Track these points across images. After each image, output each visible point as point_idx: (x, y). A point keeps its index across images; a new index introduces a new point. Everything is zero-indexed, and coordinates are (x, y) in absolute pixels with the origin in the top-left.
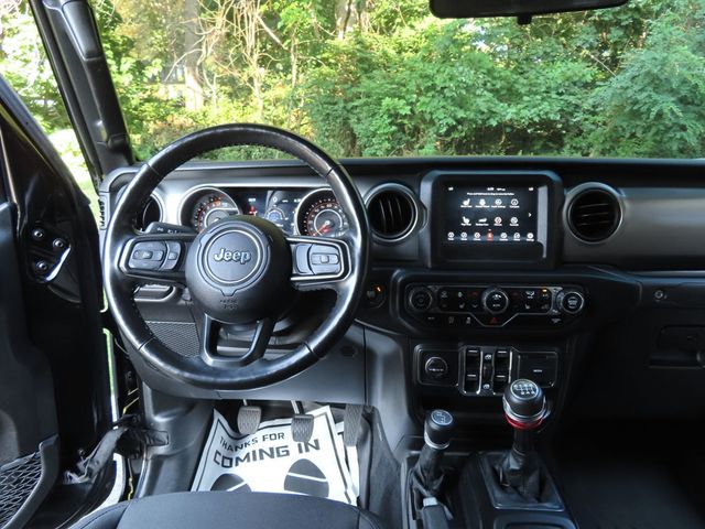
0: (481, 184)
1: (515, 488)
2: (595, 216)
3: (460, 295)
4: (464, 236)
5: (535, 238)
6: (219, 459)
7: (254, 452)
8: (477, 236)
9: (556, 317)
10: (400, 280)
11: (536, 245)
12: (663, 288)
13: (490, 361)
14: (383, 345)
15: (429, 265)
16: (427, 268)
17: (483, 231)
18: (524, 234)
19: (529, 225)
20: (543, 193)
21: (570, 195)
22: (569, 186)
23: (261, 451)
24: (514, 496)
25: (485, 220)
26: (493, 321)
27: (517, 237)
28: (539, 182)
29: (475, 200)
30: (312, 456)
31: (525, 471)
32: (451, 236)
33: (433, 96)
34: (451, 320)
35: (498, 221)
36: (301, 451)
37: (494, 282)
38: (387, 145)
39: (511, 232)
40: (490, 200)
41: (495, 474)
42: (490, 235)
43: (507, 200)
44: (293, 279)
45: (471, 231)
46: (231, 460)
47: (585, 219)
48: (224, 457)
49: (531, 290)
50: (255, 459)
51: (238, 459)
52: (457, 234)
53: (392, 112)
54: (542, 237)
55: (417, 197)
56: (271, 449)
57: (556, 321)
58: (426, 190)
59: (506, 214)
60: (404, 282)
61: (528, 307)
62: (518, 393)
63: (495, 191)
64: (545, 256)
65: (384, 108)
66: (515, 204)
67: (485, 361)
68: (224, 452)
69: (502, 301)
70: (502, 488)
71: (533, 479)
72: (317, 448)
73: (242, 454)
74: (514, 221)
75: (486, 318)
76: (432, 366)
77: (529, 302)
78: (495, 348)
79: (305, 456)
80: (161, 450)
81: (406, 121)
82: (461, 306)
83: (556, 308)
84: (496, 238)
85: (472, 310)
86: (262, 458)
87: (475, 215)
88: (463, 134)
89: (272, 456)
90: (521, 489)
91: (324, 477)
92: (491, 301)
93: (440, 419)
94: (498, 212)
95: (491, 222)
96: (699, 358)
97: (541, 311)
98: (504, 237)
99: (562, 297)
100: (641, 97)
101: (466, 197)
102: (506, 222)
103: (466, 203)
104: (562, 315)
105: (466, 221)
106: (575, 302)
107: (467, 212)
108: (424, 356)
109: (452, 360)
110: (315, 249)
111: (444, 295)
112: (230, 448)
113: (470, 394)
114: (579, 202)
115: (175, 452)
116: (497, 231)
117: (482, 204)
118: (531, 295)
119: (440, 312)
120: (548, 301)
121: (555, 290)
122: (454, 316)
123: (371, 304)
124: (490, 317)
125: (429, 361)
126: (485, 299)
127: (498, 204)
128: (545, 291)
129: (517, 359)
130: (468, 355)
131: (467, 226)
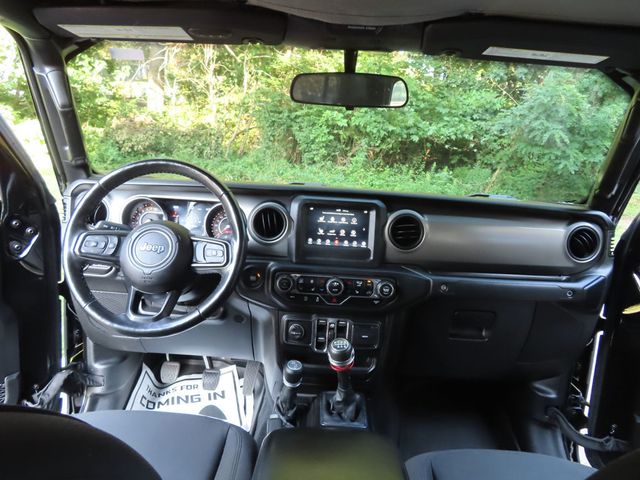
0: (332, 207)
1: (339, 414)
2: (407, 233)
3: (312, 281)
4: (319, 242)
5: (367, 245)
6: (145, 402)
7: (173, 398)
8: (328, 242)
9: (376, 300)
10: (273, 269)
11: (367, 251)
12: (446, 283)
13: (333, 329)
14: (261, 314)
15: (294, 260)
16: (291, 262)
17: (332, 239)
18: (359, 242)
19: (363, 236)
20: (373, 214)
21: (391, 218)
22: (391, 210)
23: (179, 398)
24: (337, 418)
25: (334, 231)
26: (335, 300)
27: (355, 244)
28: (370, 207)
29: (327, 217)
30: (218, 403)
31: (346, 402)
32: (310, 241)
33: (366, 112)
34: (306, 299)
35: (343, 233)
36: (210, 399)
37: (335, 274)
38: (323, 151)
39: (351, 240)
40: (338, 218)
41: (328, 404)
42: (337, 242)
43: (349, 219)
44: (193, 265)
45: (324, 238)
46: (154, 404)
47: (401, 235)
48: (149, 402)
49: (360, 280)
50: (173, 403)
51: (160, 403)
52: (315, 240)
53: (330, 123)
54: (371, 246)
55: (288, 213)
56: (187, 397)
57: (376, 302)
58: (294, 208)
59: (348, 228)
60: (275, 271)
61: (357, 292)
62: (336, 347)
63: (341, 212)
64: (372, 258)
65: (323, 119)
66: (354, 222)
67: (330, 329)
68: (149, 397)
69: (339, 287)
70: (330, 413)
71: (351, 408)
72: (223, 397)
73: (163, 399)
74: (353, 233)
75: (330, 299)
76: (294, 330)
77: (358, 289)
78: (336, 320)
79: (213, 402)
80: (98, 390)
81: (341, 132)
82: (313, 290)
83: (376, 293)
84: (341, 244)
85: (320, 292)
86: (178, 402)
87: (327, 228)
88: (391, 146)
89: (187, 402)
90: (343, 415)
91: (225, 418)
92: (331, 287)
93: (294, 366)
94: (343, 226)
95: (338, 233)
96: (484, 333)
97: (367, 295)
98: (346, 243)
99: (379, 286)
100: (535, 124)
101: (322, 215)
102: (348, 233)
103: (321, 219)
104: (380, 299)
105: (321, 232)
106: (388, 290)
107: (321, 225)
108: (288, 323)
109: (307, 327)
110: (209, 246)
111: (301, 281)
112: (154, 395)
113: (320, 351)
114: (398, 222)
115: (109, 392)
116: (342, 239)
117: (332, 220)
118: (360, 284)
119: (298, 292)
120: (371, 288)
121: (376, 281)
122: (308, 296)
123: (253, 285)
124: (332, 298)
125: (292, 327)
126: (328, 285)
127: (343, 221)
128: (369, 281)
129: (352, 327)
130: (319, 324)
131: (321, 235)
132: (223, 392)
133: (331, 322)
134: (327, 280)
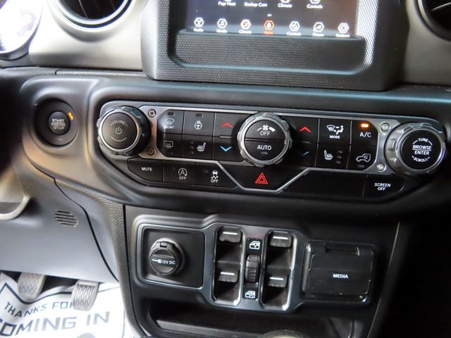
5: (353, 31)
7: (38, 320)
8: (246, 27)
9: (382, 179)
13: (257, 252)
16: (152, 79)
17: (257, 17)
18: (332, 24)
23: (46, 321)
30: (98, 330)
32: (199, 24)
36: (88, 323)
37: (264, 105)
45: (234, 15)
46: (14, 326)
48: (6, 324)
49: (337, 123)
50: (36, 328)
51: (21, 326)
56: (58, 320)
57: (382, 186)
60: (101, 99)
67: (249, 253)
68: (8, 318)
69: (276, 141)
72: (106, 321)
75: (248, 176)
77: (332, 146)
78: (266, 230)
79: (93, 328)
83: (383, 161)
84: (280, 31)
85: (221, 156)
86: (44, 327)
89: (56, 327)
92: (253, 141)
97: (354, 165)
99: (398, 138)
102: (300, 0)
104: (395, 178)
106: (426, 150)
111: (168, 124)
112: (18, 314)
113: (225, 303)
116: (282, 18)
119: (161, 156)
120: (369, 146)
121: (383, 126)
122: (190, 167)
123: (60, 140)
124: (254, 171)
125: (155, 246)
126: (241, 135)
128: (365, 126)
129: (306, 251)
130: (222, 239)
131: (228, 7)
132: (108, 314)
133: (253, 234)
134: (239, 120)
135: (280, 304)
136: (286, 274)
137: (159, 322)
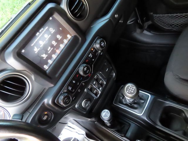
0: (32, 35)
3: (74, 82)
4: (50, 62)
5: (70, 35)
8: (54, 56)
9: (101, 52)
10: (50, 102)
13: (96, 83)
15: (52, 85)
17: (54, 52)
18: (66, 38)
19: (64, 32)
22: (59, 3)
25: (50, 48)
26: (89, 75)
27: (65, 41)
28: (51, 13)
29: (37, 45)
32: (46, 67)
34: (79, 90)
35: (54, 43)
39: (61, 42)
40: (43, 39)
42: (57, 51)
43: (48, 32)
45: (50, 57)
49: (89, 54)
52: (47, 63)
54: (74, 33)
55: (15, 70)
57: (102, 54)
59: (54, 37)
60: (53, 102)
61: (93, 60)
63: (40, 33)
64: (80, 39)
66: (52, 30)
67: (95, 85)
74: (59, 37)
76: (85, 104)
77: (92, 58)
78: (93, 79)
82: (78, 84)
83: (99, 50)
84: (60, 49)
85: (82, 80)
87: (44, 50)
92: (85, 72)
94: (50, 40)
95: (52, 46)
97: (97, 56)
98: (62, 46)
99: (98, 46)
101: (33, 47)
103: (36, 50)
105: (44, 56)
106: (103, 43)
107: (40, 53)
111: (70, 88)
113: (99, 95)
116: (58, 47)
117: (42, 43)
118: (91, 55)
119: (74, 94)
120: (96, 51)
127: (47, 37)
128: (92, 49)
129: (100, 73)
130: (90, 89)
131: (47, 57)
134: (78, 72)
135: (104, 84)
136: (101, 79)
137: (93, 111)
